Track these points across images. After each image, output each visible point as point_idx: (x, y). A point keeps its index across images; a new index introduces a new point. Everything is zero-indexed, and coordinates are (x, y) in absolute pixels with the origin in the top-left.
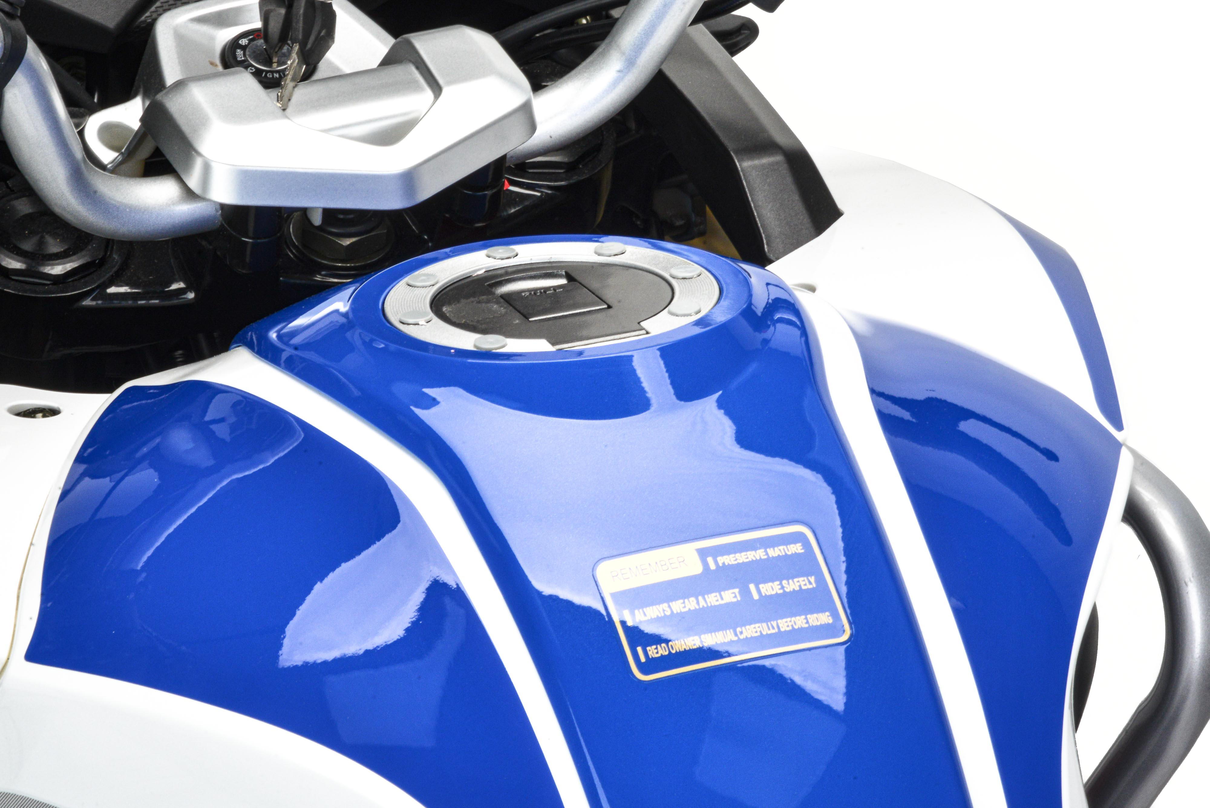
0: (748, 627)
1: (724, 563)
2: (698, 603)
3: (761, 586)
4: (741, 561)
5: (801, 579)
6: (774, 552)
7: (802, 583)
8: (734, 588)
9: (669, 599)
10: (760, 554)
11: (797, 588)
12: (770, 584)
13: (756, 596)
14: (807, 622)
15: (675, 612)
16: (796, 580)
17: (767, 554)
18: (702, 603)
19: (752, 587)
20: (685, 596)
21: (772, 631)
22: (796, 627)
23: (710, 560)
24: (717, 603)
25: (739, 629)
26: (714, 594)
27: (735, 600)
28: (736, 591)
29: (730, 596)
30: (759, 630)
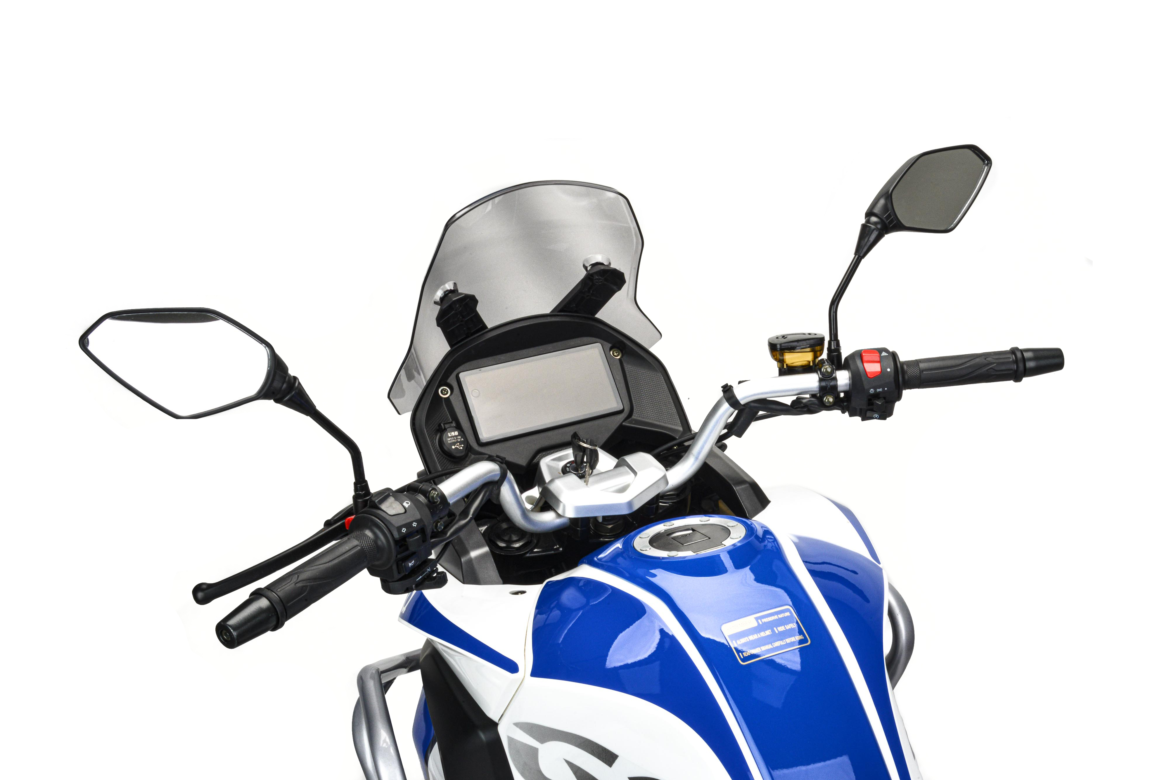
0: (776, 643)
1: (764, 622)
2: (758, 636)
3: (778, 628)
4: (770, 620)
5: (791, 624)
6: (781, 616)
7: (792, 626)
8: (769, 630)
9: (748, 635)
10: (776, 617)
11: (790, 628)
12: (781, 627)
13: (777, 632)
14: (796, 639)
15: (750, 640)
16: (789, 625)
17: (778, 617)
18: (759, 636)
19: (775, 629)
20: (753, 634)
21: (784, 643)
22: (792, 641)
23: (759, 621)
24: (764, 635)
25: (773, 644)
26: (763, 632)
27: (770, 634)
28: (770, 630)
29: (768, 632)
30: (780, 643)
